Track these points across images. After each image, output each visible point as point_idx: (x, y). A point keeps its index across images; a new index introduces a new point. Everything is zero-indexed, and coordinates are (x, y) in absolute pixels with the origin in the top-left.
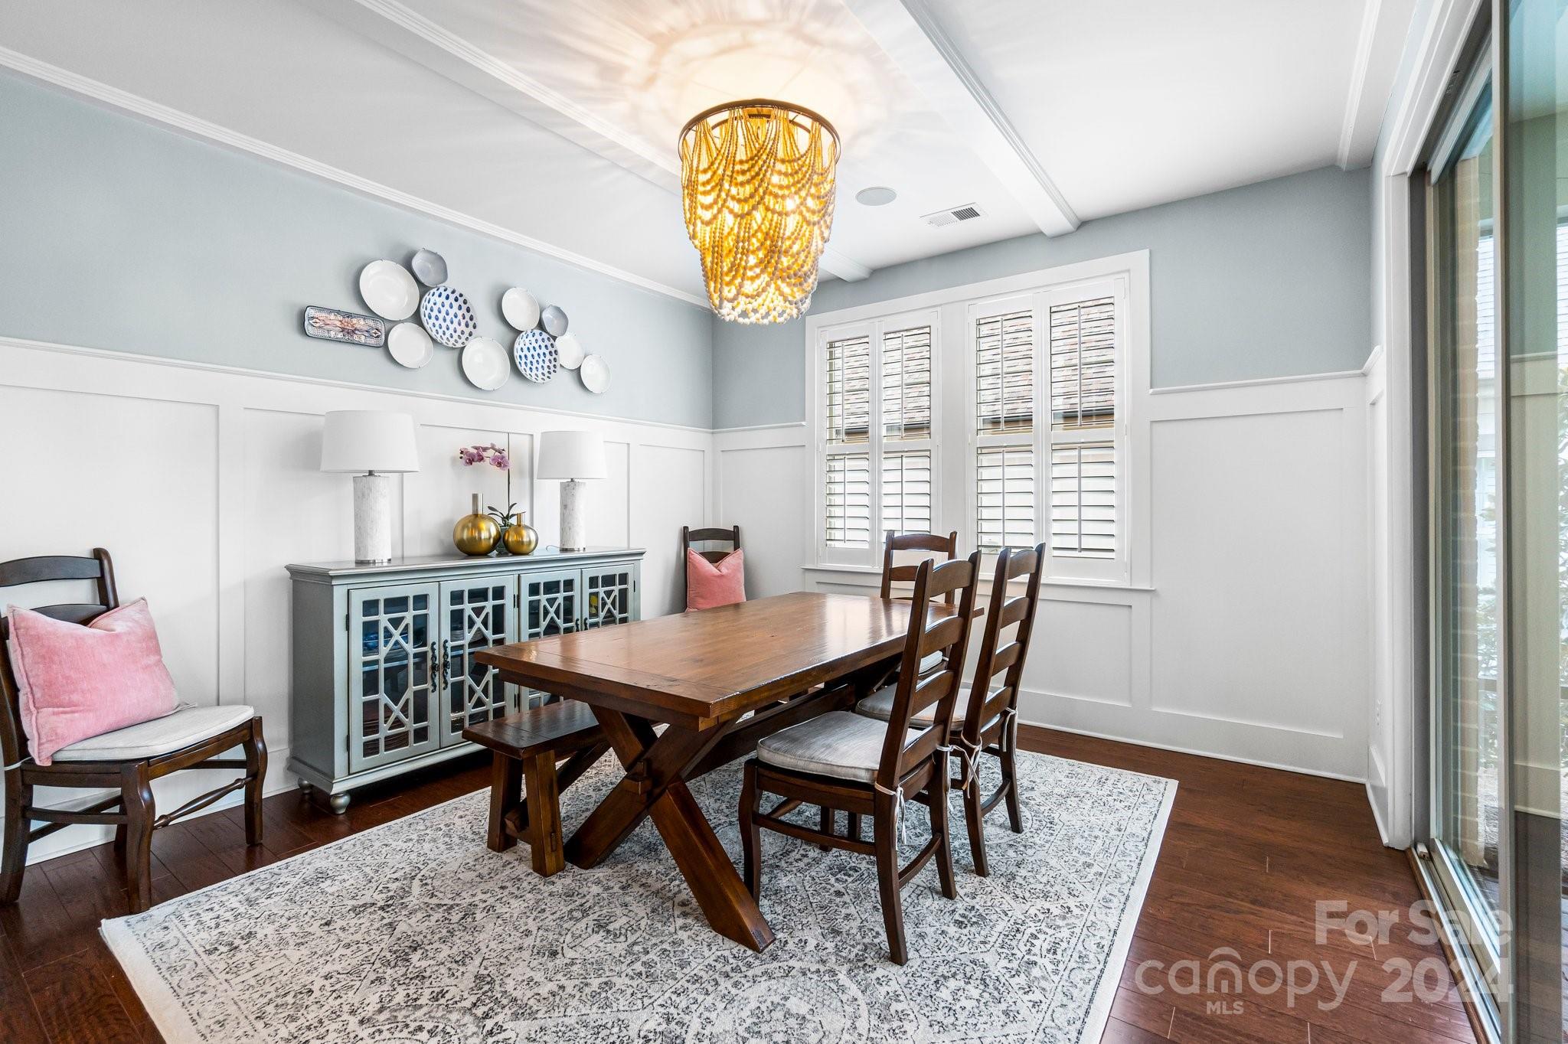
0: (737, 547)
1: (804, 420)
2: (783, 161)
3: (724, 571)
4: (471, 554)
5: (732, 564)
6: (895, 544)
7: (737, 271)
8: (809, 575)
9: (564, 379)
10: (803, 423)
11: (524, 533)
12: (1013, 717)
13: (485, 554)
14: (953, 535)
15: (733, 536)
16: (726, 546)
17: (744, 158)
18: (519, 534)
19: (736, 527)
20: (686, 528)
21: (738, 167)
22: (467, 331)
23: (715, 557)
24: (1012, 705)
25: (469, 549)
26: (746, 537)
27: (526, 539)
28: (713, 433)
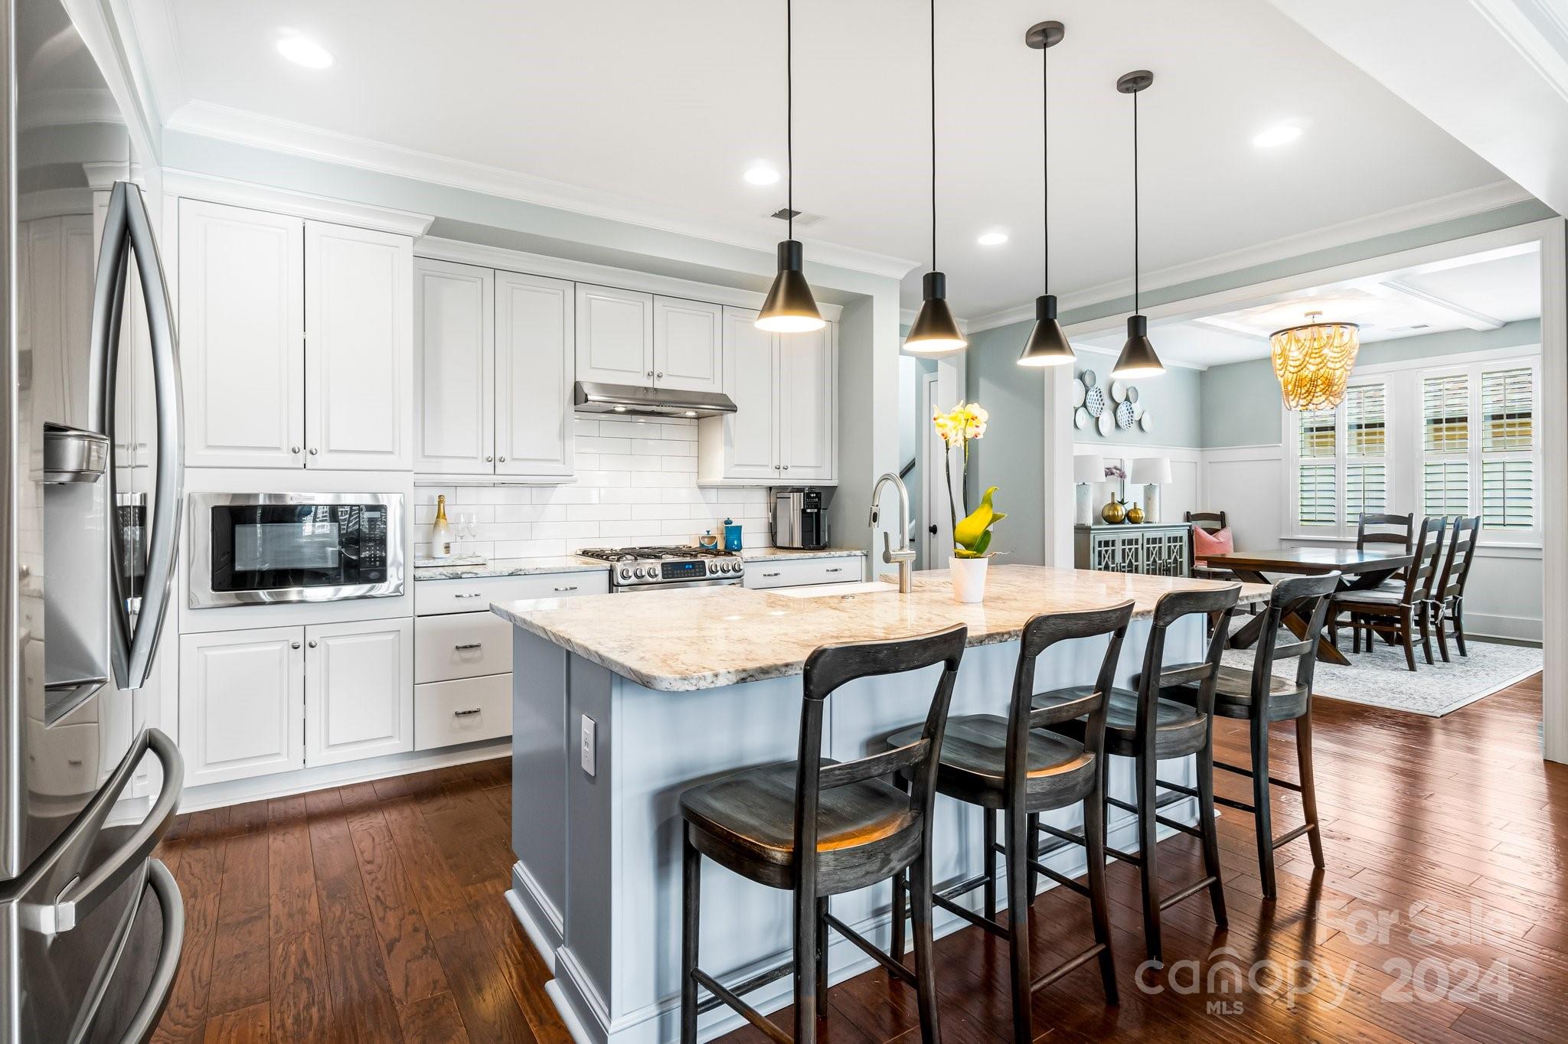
0: (1224, 526)
1: (1281, 443)
2: (1336, 347)
3: (1222, 540)
4: (1111, 523)
5: (1224, 536)
6: (1366, 520)
7: (1309, 394)
8: (1284, 542)
9: (1134, 426)
10: (1280, 445)
11: (1139, 512)
12: (1461, 600)
13: (1122, 522)
14: (1411, 516)
15: (1221, 518)
16: (1217, 525)
17: (1317, 347)
18: (1137, 513)
19: (1221, 512)
20: (1188, 513)
21: (1314, 351)
22: (1100, 407)
23: (1212, 532)
24: (1460, 594)
25: (1112, 520)
26: (1230, 519)
27: (1140, 516)
28: (1201, 451)
